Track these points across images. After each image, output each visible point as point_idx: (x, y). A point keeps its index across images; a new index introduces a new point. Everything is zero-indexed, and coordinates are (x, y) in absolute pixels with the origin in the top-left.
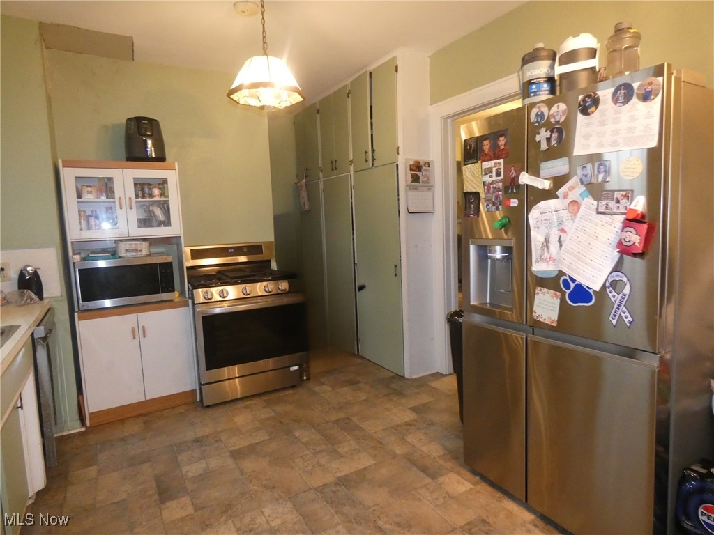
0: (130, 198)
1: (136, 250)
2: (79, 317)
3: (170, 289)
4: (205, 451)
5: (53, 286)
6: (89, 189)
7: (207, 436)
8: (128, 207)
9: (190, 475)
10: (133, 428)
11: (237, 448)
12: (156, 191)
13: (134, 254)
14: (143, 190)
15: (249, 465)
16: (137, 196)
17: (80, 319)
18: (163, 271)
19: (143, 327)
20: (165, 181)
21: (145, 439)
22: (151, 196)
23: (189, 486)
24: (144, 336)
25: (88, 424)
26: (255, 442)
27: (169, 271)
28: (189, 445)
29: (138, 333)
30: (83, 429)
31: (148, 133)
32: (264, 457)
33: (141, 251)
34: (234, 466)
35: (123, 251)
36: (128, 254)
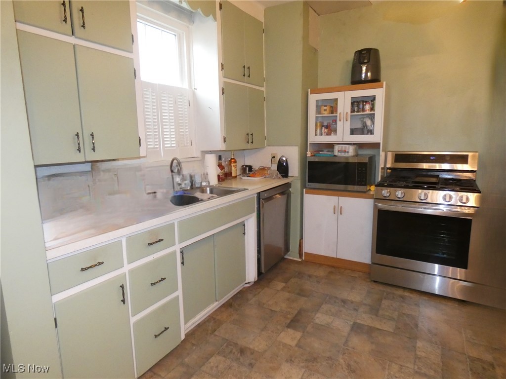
0: (347, 113)
1: (345, 151)
2: (306, 192)
3: (363, 183)
4: (341, 311)
5: (295, 170)
6: (325, 108)
7: (352, 302)
8: (345, 120)
9: (317, 321)
10: (321, 272)
11: (362, 323)
12: (368, 107)
13: (343, 154)
14: (358, 106)
15: (356, 341)
16: (353, 111)
17: (307, 193)
18: (360, 169)
19: (341, 207)
20: (373, 99)
21: (319, 283)
22: (363, 110)
23: (309, 328)
24: (341, 214)
25: (304, 258)
26: (379, 328)
27: (364, 169)
28: (337, 301)
29: (338, 211)
30: (300, 260)
31: (366, 61)
32: (372, 343)
33: (348, 152)
34: (346, 334)
35: (337, 152)
36: (340, 154)
